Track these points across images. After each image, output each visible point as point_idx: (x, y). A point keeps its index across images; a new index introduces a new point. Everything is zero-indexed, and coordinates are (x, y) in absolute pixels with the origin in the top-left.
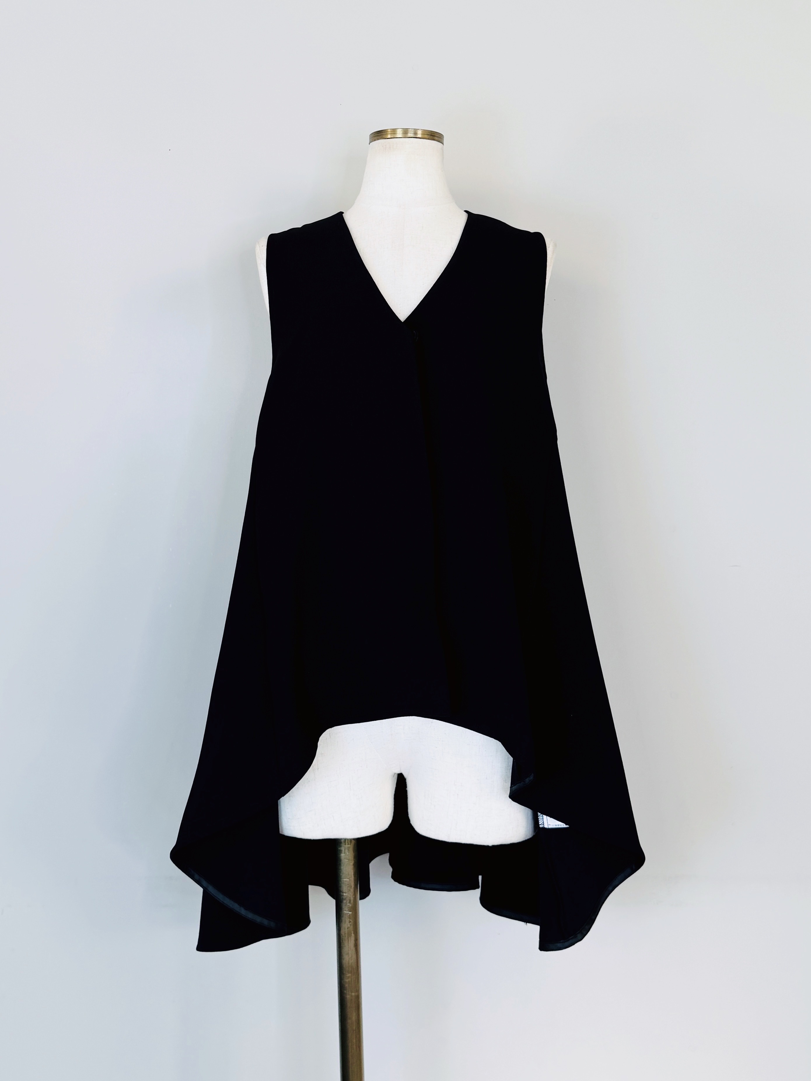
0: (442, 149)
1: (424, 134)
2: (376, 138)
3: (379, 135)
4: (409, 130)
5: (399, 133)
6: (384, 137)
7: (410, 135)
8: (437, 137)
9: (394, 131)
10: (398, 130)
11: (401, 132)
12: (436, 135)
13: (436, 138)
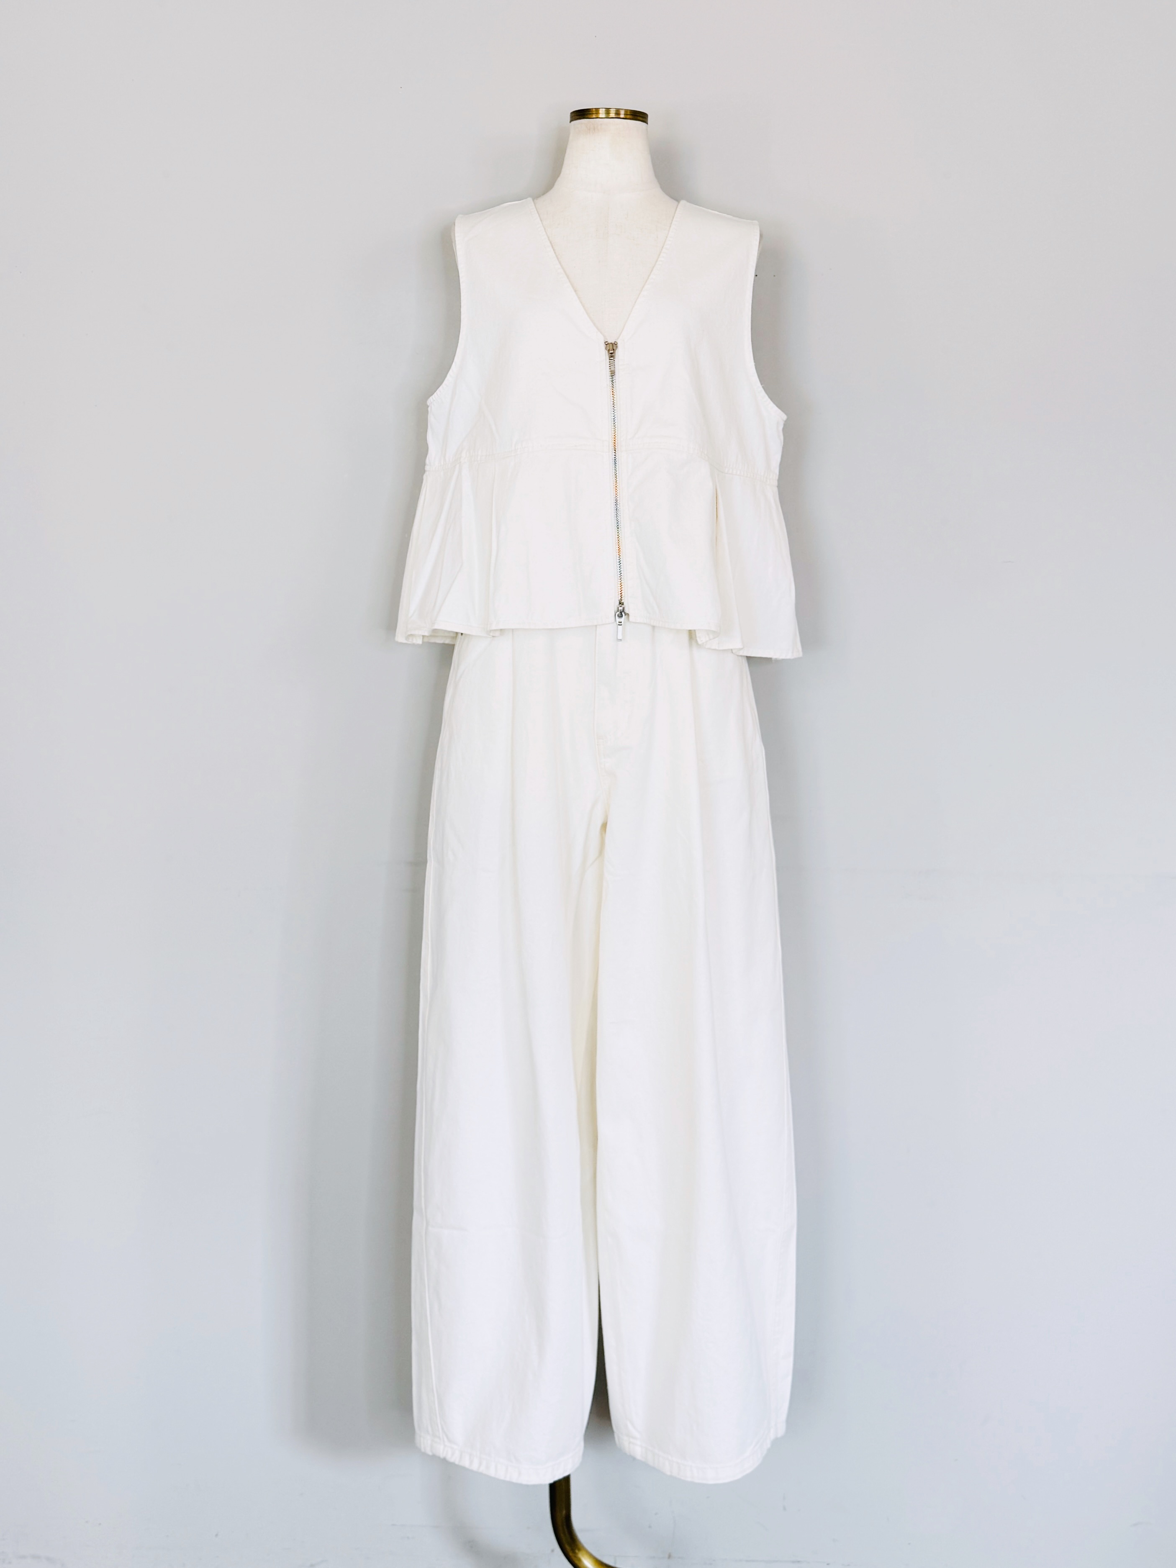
0: (647, 129)
1: (627, 114)
2: (578, 117)
3: (581, 114)
4: (611, 110)
5: (602, 113)
6: (586, 117)
7: (612, 115)
8: (642, 117)
9: (597, 110)
10: (601, 110)
11: (604, 112)
12: (641, 115)
13: (641, 119)
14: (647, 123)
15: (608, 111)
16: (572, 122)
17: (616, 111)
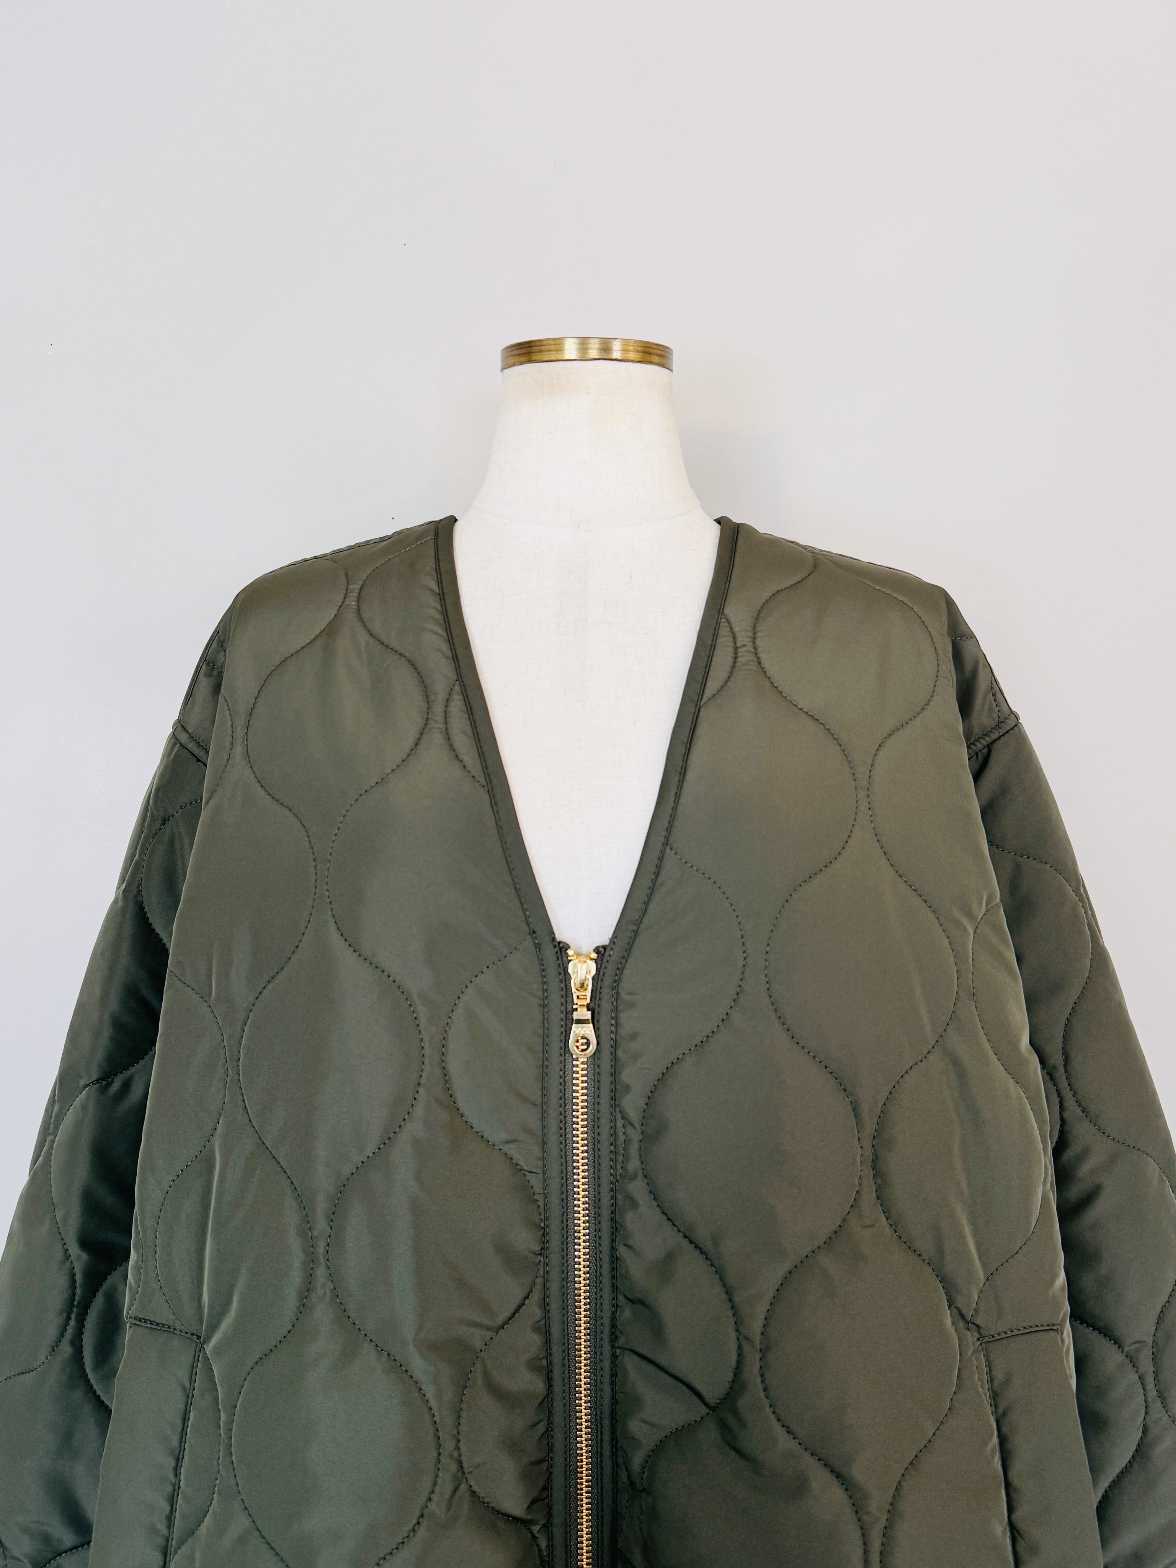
14: (671, 370)
15: (583, 343)
16: (505, 371)
17: (602, 344)
